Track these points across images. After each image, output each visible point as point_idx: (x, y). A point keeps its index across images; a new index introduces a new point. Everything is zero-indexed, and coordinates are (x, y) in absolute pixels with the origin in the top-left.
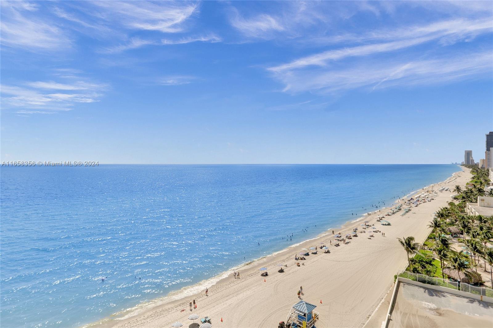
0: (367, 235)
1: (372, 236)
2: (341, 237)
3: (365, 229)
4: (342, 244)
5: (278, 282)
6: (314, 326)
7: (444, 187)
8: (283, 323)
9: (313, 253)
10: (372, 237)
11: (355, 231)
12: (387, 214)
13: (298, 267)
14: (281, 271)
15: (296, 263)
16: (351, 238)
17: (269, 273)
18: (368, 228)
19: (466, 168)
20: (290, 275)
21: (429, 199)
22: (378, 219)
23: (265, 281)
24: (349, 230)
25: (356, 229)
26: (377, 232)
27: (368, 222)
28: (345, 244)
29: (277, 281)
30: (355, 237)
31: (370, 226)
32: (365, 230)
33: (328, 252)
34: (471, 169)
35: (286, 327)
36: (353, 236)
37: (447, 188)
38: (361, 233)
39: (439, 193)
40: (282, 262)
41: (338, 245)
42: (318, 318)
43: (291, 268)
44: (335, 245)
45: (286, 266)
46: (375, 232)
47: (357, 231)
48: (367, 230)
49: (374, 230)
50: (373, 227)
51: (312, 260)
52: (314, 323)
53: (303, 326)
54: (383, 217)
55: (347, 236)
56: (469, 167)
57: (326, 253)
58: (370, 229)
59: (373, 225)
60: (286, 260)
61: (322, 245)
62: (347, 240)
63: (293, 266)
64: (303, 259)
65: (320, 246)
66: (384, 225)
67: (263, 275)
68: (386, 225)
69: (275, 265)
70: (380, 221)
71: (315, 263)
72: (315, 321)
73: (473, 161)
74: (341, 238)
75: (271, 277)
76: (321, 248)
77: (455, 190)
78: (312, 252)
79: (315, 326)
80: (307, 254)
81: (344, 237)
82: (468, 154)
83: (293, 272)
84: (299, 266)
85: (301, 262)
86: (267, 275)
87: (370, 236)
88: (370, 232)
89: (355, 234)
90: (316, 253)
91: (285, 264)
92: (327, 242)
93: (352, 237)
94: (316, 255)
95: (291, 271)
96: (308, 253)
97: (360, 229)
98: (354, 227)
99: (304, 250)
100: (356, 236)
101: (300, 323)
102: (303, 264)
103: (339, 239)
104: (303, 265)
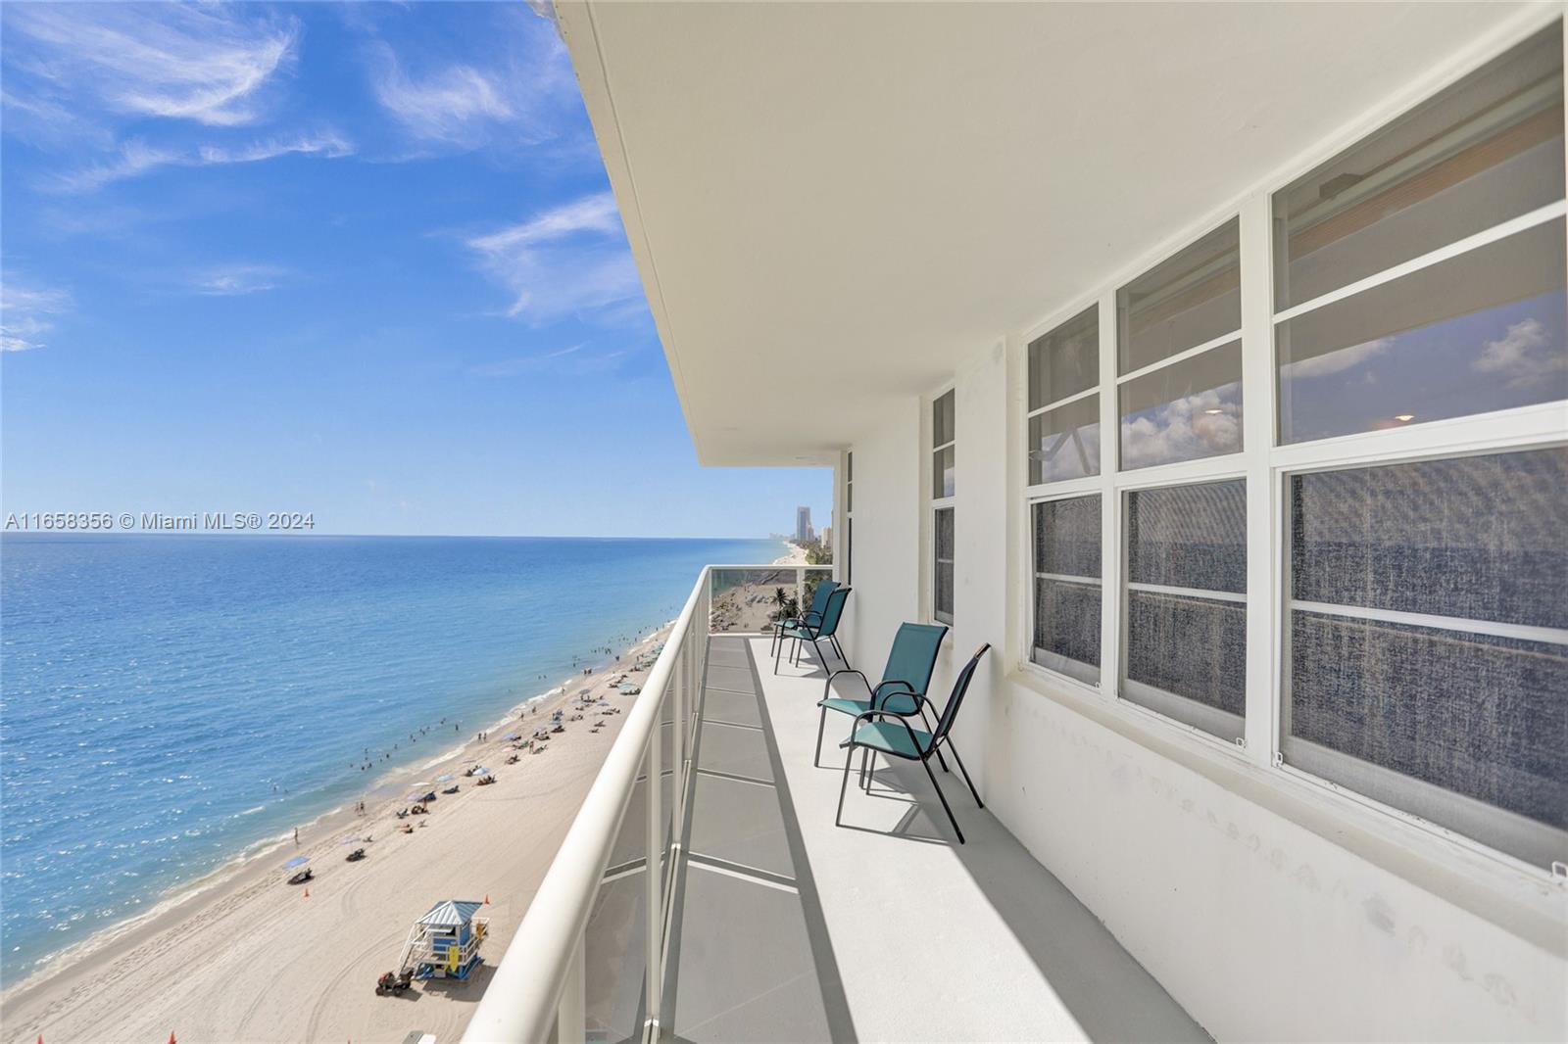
0: (589, 721)
1: (600, 725)
2: (520, 738)
3: (582, 709)
4: (525, 756)
5: (350, 885)
6: (476, 956)
7: (755, 595)
8: (391, 975)
9: (446, 792)
10: (600, 728)
11: (557, 719)
12: (633, 667)
13: (408, 835)
14: (357, 856)
15: (399, 827)
16: (548, 738)
17: (316, 870)
18: (587, 706)
19: (798, 549)
20: (388, 860)
21: (725, 624)
22: (613, 682)
23: (307, 895)
24: (539, 719)
25: (560, 713)
26: (610, 714)
27: (587, 691)
28: (534, 753)
29: (347, 884)
30: (557, 734)
31: (594, 701)
32: (581, 713)
33: (490, 781)
34: (807, 551)
35: (399, 981)
36: (554, 731)
37: (761, 596)
38: (573, 720)
39: (745, 609)
40: (354, 834)
41: (515, 759)
42: (485, 934)
43: (387, 842)
44: (506, 762)
45: (369, 840)
46: (607, 714)
47: (561, 717)
48: (587, 712)
49: (605, 709)
50: (601, 702)
51: (448, 810)
52: (477, 946)
53: (449, 963)
54: (625, 676)
55: (537, 734)
56: (804, 547)
57: (481, 783)
58: (595, 708)
59: (601, 698)
60: (364, 827)
61: (472, 766)
62: (538, 744)
63: (391, 837)
64: (420, 811)
65: (466, 772)
66: (626, 694)
67: (295, 881)
68: (631, 694)
69: (331, 847)
70: (616, 686)
71: (455, 814)
72: (481, 941)
73: (811, 531)
74: (522, 741)
75: (325, 881)
76: (469, 774)
77: (775, 600)
78: (443, 790)
79: (479, 956)
80: (431, 797)
81: (527, 738)
82: (804, 515)
83: (395, 852)
84: (411, 831)
85: (414, 821)
86: (308, 877)
87: (596, 725)
88: (596, 714)
89: (557, 727)
90: (454, 791)
91: (364, 837)
92: (482, 757)
93: (551, 735)
94: (456, 794)
95: (386, 851)
96: (432, 794)
97: (569, 711)
98: (553, 708)
99: (421, 787)
100: (559, 730)
101: (442, 957)
102: (422, 823)
103: (515, 743)
104: (422, 826)
